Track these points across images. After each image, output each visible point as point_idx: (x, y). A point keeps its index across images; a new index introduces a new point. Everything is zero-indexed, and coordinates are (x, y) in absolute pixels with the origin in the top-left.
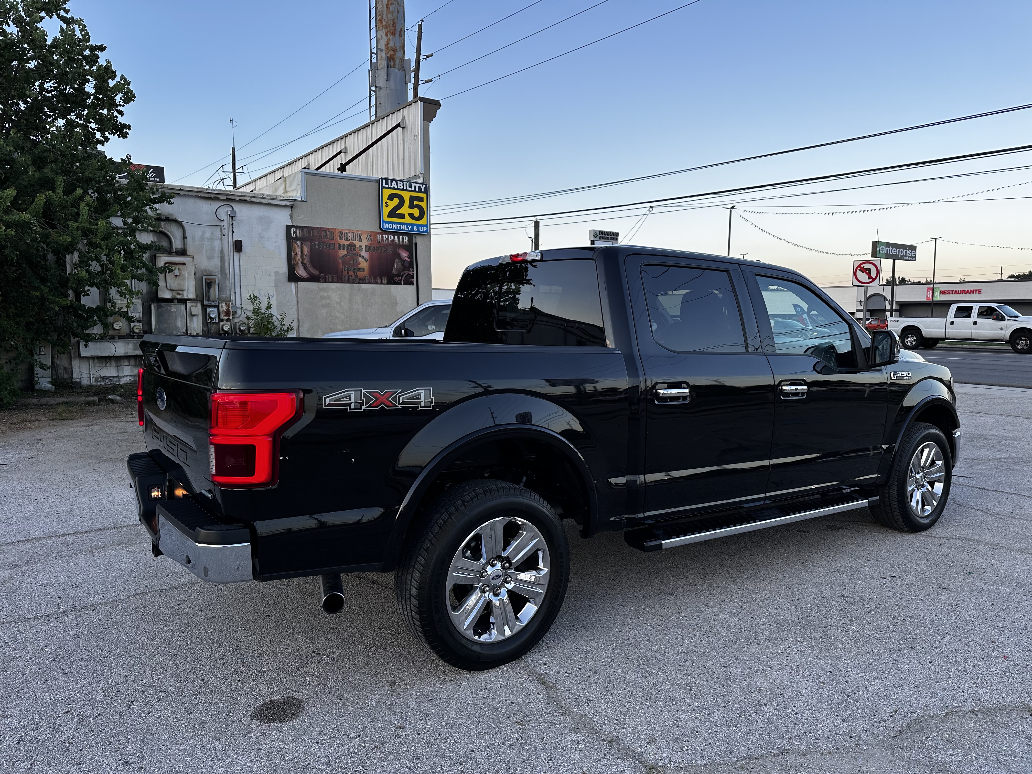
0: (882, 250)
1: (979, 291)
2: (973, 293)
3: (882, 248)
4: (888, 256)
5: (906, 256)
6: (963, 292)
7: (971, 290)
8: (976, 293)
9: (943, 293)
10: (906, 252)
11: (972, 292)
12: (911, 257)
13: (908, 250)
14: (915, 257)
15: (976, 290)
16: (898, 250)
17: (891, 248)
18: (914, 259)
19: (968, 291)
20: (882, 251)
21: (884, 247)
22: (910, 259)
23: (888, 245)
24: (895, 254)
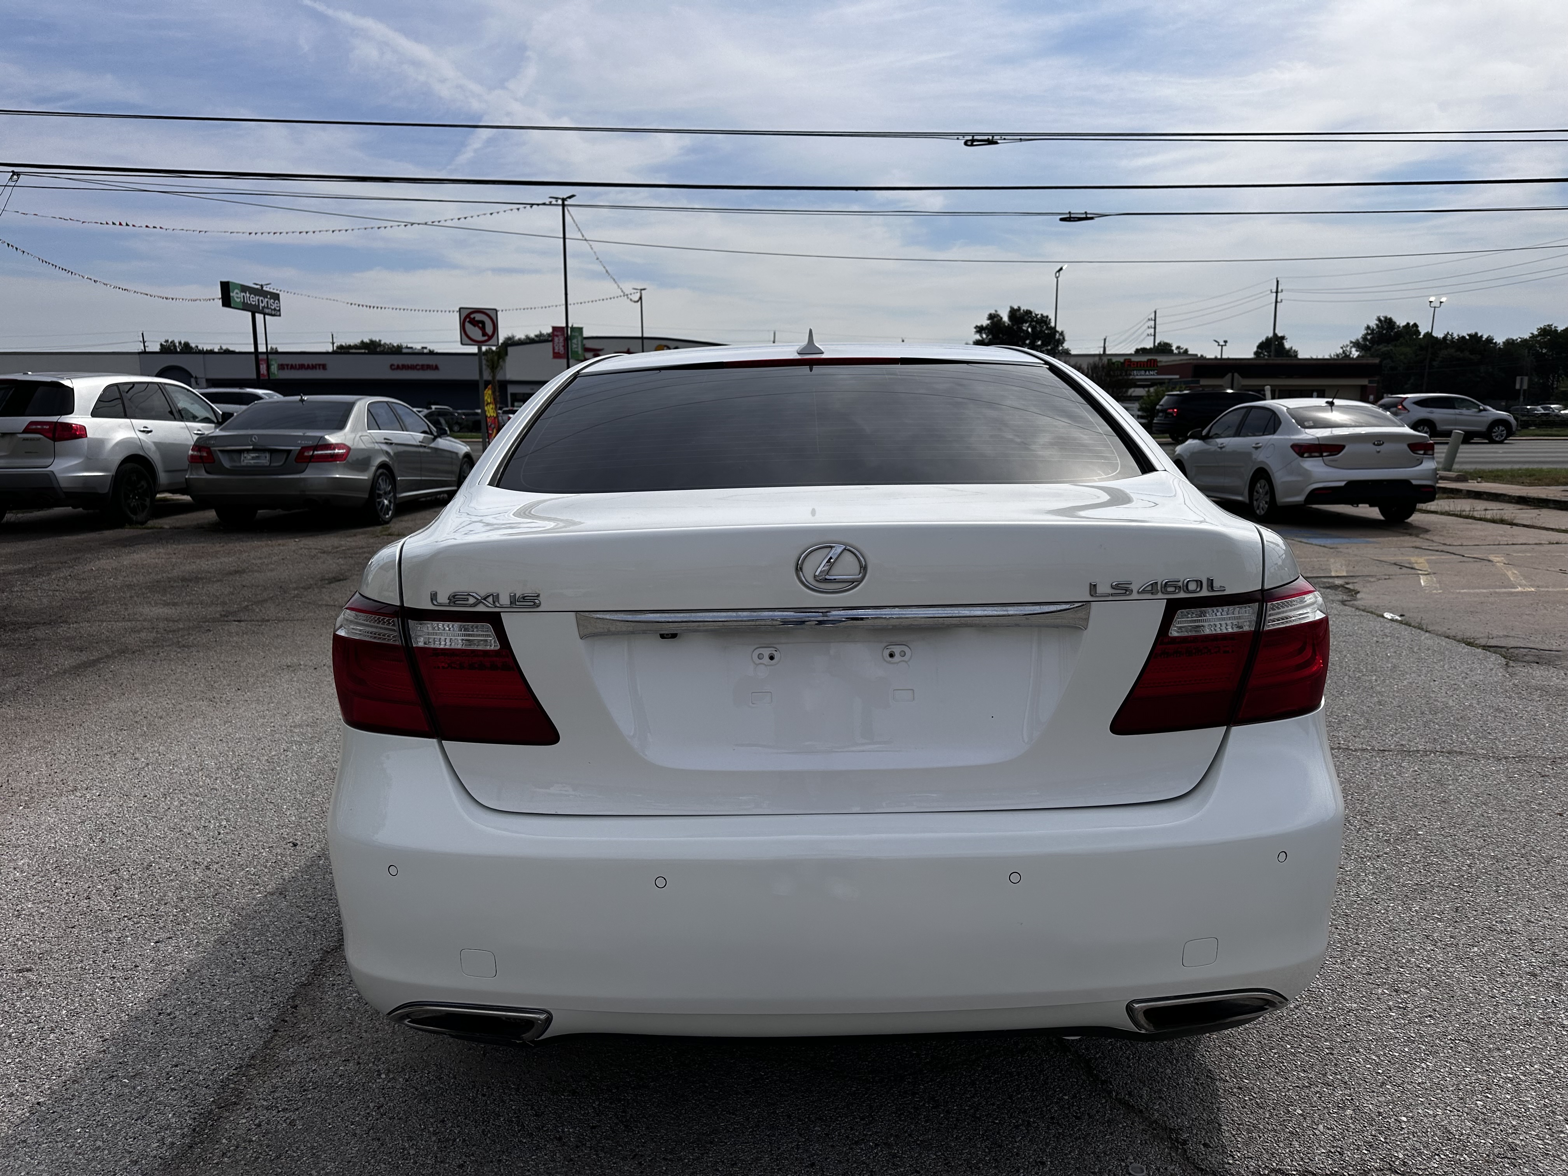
0: (236, 295)
1: (324, 367)
2: (316, 368)
3: (237, 293)
4: (245, 307)
5: (268, 308)
6: (302, 367)
7: (312, 365)
8: (319, 368)
9: (282, 367)
10: (267, 302)
11: (313, 367)
12: (275, 309)
13: (270, 299)
14: (279, 310)
15: (319, 365)
16: (257, 298)
17: (248, 295)
18: (278, 313)
19: (308, 365)
20: (237, 298)
21: (238, 292)
22: (273, 312)
23: (244, 289)
24: (254, 303)
